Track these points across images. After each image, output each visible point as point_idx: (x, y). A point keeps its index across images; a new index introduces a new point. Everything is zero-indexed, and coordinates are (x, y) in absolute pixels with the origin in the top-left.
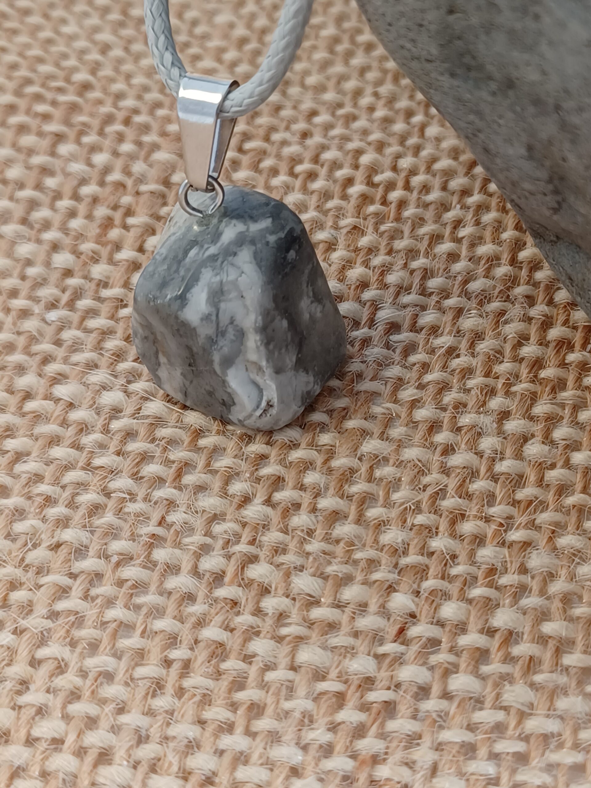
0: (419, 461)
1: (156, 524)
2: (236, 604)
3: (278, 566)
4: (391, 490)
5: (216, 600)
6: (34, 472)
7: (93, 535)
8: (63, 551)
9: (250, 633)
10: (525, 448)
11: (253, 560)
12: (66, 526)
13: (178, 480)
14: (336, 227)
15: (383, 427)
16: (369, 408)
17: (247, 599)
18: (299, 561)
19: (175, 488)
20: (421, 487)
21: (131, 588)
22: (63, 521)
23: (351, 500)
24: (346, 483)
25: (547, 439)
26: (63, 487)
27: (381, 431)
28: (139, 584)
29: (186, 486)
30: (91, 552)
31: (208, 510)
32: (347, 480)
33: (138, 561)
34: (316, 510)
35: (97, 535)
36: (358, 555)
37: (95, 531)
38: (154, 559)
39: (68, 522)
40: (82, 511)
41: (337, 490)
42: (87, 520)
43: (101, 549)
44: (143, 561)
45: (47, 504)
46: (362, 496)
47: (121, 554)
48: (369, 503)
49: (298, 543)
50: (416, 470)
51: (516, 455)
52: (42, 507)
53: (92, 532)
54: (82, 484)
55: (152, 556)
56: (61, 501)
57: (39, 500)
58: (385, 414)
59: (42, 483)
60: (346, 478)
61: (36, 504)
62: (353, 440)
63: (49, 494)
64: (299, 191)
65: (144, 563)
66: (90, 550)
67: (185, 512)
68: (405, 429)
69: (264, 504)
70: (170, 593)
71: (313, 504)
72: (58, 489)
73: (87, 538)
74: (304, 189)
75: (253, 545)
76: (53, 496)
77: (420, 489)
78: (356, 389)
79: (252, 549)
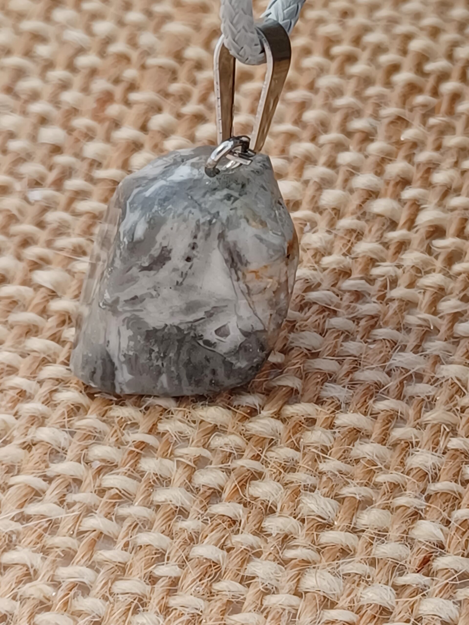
0: (459, 380)
1: (146, 431)
2: (234, 522)
3: (286, 484)
4: (423, 409)
5: (212, 517)
6: (7, 363)
7: (73, 437)
8: (37, 452)
9: (250, 554)
11: (257, 477)
12: (42, 424)
14: (376, 116)
15: (419, 340)
16: (403, 318)
17: (248, 518)
18: (311, 480)
20: (459, 408)
21: (112, 498)
22: (39, 419)
23: (376, 418)
24: (370, 399)
26: (41, 383)
27: (415, 344)
28: (123, 494)
30: (70, 455)
32: (371, 396)
33: (123, 470)
34: (334, 426)
35: (76, 437)
36: (380, 478)
37: (75, 432)
38: (142, 469)
39: (43, 421)
40: (61, 410)
41: (359, 406)
42: (66, 420)
43: (81, 454)
44: (129, 470)
45: (21, 399)
46: (389, 413)
47: (103, 460)
48: (396, 422)
49: (310, 460)
50: (455, 389)
52: (15, 402)
53: (72, 434)
54: (62, 380)
55: (139, 465)
56: (37, 397)
57: (12, 393)
58: (421, 326)
59: (17, 375)
60: (371, 393)
61: (8, 398)
62: (381, 352)
63: (24, 388)
64: (335, 74)
65: (129, 473)
66: (68, 453)
68: (444, 343)
69: (272, 417)
70: (158, 507)
71: (330, 420)
72: (34, 384)
73: (65, 439)
74: (341, 72)
75: (259, 460)
76: (28, 391)
77: (457, 410)
78: (388, 296)
79: (256, 465)
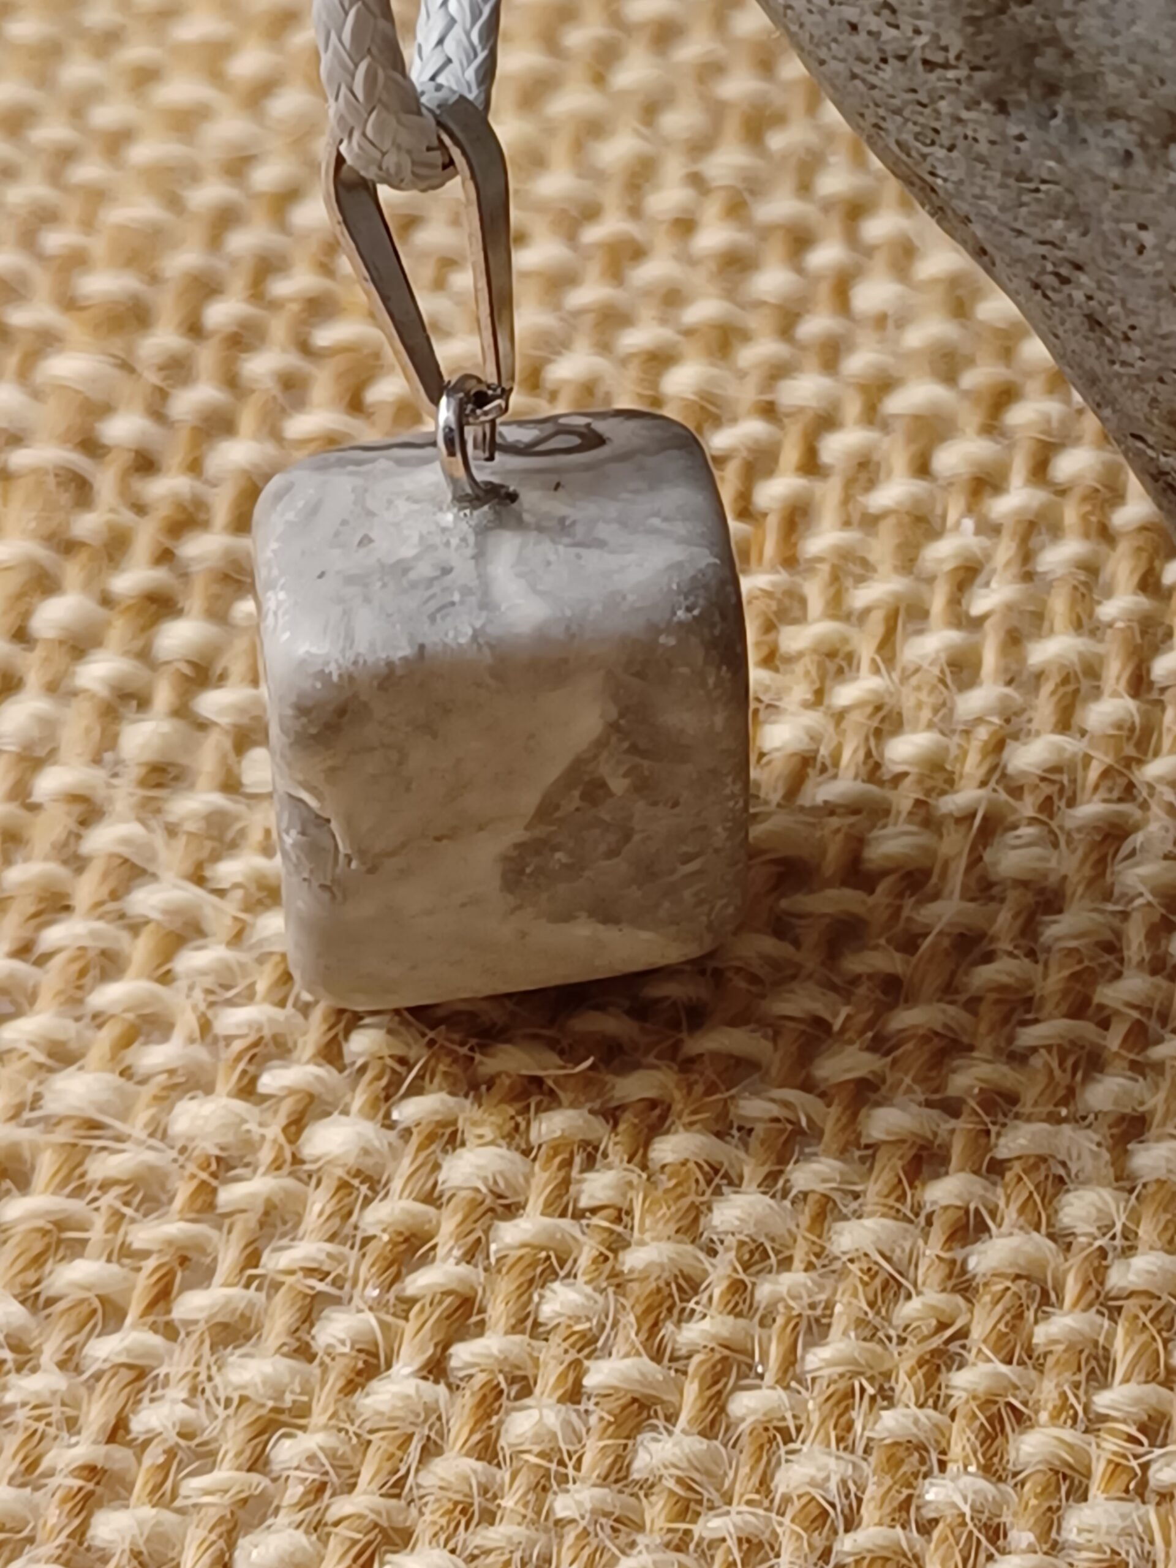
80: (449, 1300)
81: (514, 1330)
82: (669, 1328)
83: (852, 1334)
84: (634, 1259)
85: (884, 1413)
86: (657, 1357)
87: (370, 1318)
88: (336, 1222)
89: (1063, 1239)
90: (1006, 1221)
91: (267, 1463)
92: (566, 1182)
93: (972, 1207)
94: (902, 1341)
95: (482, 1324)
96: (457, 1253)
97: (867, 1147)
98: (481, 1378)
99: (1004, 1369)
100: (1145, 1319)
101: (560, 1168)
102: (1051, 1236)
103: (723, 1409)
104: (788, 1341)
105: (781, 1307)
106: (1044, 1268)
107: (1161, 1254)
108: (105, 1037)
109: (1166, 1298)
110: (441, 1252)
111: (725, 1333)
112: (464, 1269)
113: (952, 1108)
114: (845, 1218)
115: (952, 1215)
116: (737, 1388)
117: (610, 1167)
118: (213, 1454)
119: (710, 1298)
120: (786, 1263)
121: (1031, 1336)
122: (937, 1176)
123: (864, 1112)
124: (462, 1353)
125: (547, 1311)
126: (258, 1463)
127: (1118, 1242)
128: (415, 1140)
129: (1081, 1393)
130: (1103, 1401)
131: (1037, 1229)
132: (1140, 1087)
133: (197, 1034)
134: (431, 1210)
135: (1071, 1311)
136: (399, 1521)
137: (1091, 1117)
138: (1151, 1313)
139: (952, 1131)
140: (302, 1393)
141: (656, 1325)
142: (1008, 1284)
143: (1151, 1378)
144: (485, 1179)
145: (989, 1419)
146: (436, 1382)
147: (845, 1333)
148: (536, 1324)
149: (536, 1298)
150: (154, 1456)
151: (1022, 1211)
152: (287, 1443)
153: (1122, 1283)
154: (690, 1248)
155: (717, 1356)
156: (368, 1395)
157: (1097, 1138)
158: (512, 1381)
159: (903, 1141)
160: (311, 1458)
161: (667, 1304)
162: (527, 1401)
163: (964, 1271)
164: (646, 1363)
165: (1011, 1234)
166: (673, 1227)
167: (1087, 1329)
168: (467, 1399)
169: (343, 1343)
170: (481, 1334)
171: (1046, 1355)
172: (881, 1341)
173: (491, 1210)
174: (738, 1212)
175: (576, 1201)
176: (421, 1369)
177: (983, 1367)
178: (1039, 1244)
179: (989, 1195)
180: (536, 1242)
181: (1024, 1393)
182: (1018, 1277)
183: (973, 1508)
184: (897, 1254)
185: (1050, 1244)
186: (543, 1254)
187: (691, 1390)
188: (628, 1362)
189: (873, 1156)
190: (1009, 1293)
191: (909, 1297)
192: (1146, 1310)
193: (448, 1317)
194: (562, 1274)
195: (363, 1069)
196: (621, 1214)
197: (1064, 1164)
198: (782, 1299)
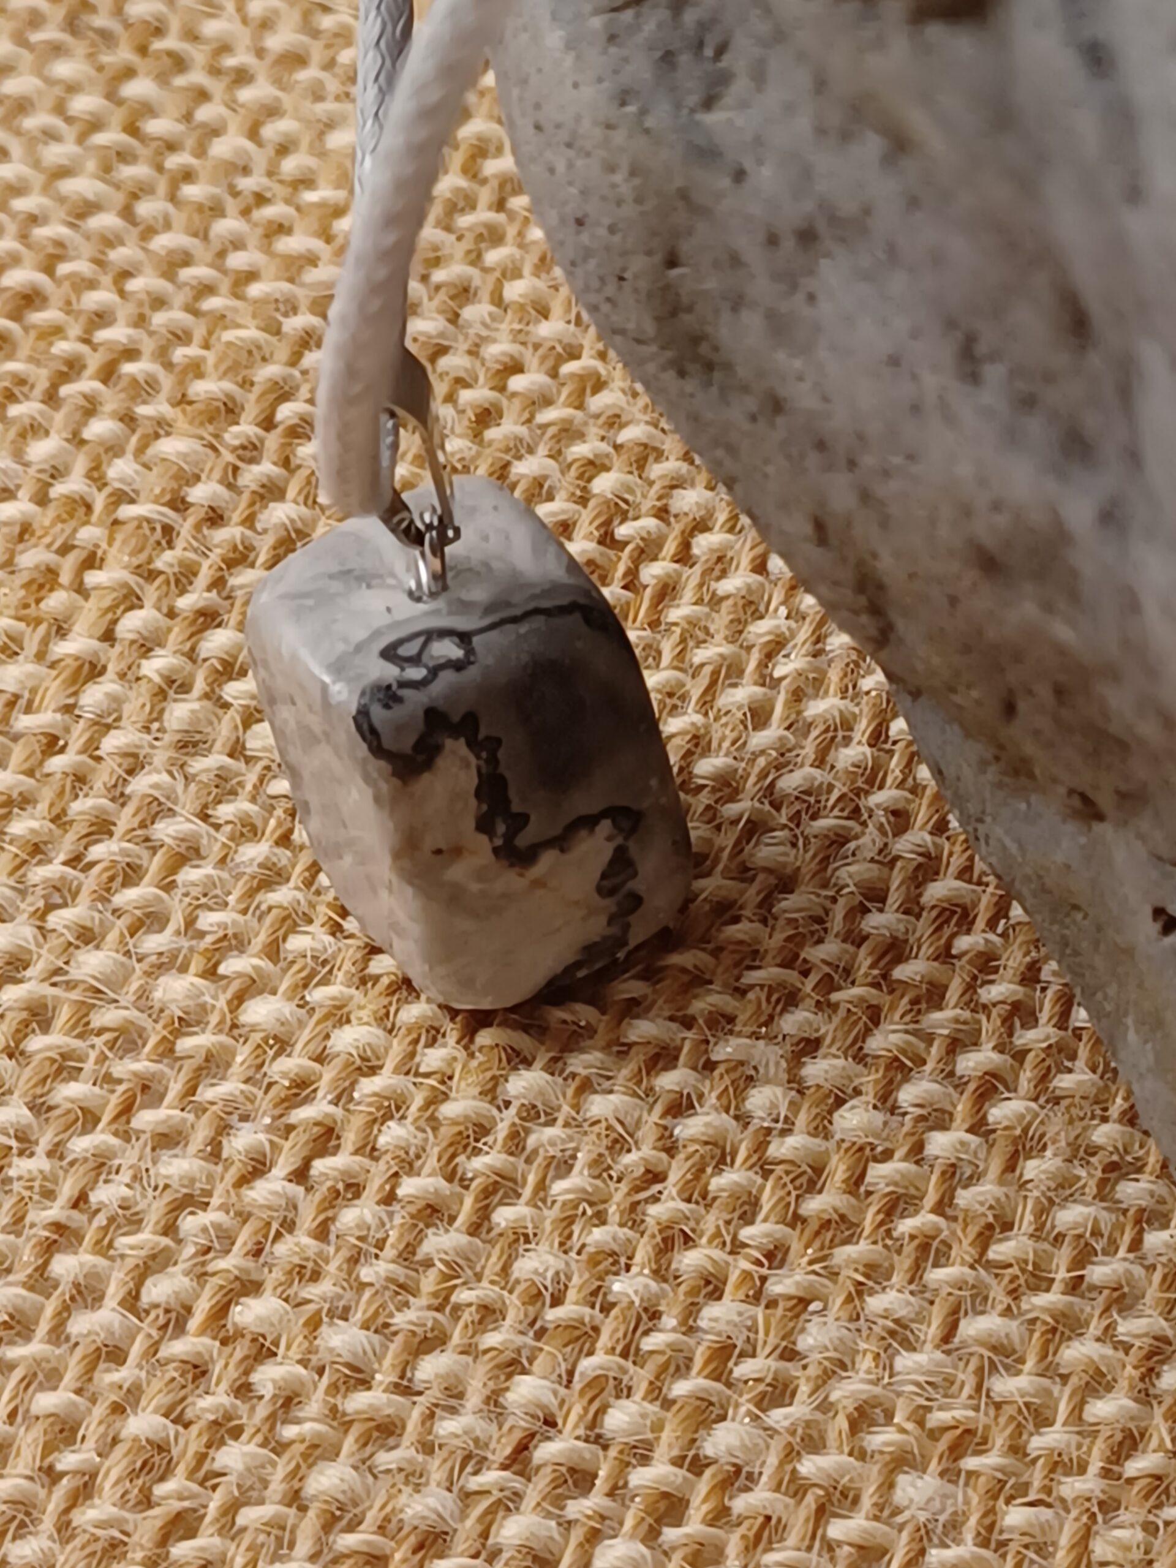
10: (836, 1115)
13: (124, 1119)
19: (116, 1134)
25: (886, 1100)
29: (139, 1133)
31: (175, 1185)
51: (816, 1128)
67: (128, 1185)
80: (316, 1129)
81: (357, 1152)
82: (461, 1159)
83: (586, 1172)
84: (449, 1110)
85: (595, 1230)
86: (450, 1178)
87: (262, 1137)
88: (253, 1069)
89: (743, 1119)
90: (707, 1105)
91: (177, 1228)
92: (412, 1055)
93: (685, 1093)
94: (619, 1180)
95: (338, 1147)
96: (330, 1097)
97: (624, 1044)
98: (329, 1183)
99: (684, 1206)
100: (786, 1179)
101: (410, 1043)
102: (737, 1118)
103: (487, 1218)
104: (540, 1175)
105: (541, 1151)
106: (725, 1139)
107: (806, 1137)
108: (121, 924)
109: (805, 1167)
110: (320, 1094)
111: (498, 1165)
112: (331, 1109)
113: (688, 1023)
114: (596, 1092)
115: (673, 1096)
116: (501, 1203)
117: (444, 1045)
118: (141, 1221)
119: (495, 1141)
120: (551, 1122)
121: (707, 1184)
122: (666, 1069)
123: (627, 1020)
124: (319, 1166)
125: (382, 1141)
126: (169, 1229)
127: (780, 1125)
128: (316, 1016)
129: (732, 1228)
130: (746, 1233)
131: (727, 1111)
132: (818, 1019)
133: (183, 929)
134: (316, 1066)
135: (739, 1170)
136: (255, 1277)
137: (780, 1037)
138: (792, 1176)
139: (684, 1039)
140: (208, 1182)
141: (453, 1156)
142: (697, 1147)
143: (783, 1221)
144: (357, 1048)
145: (664, 1240)
146: (298, 1183)
147: (581, 1173)
148: (374, 1149)
149: (375, 1131)
150: (101, 1220)
151: (719, 1098)
152: (190, 1218)
153: (776, 1154)
154: (487, 1106)
155: (491, 1180)
156: (252, 1188)
157: (781, 1052)
158: (348, 1186)
159: (649, 1043)
160: (205, 1230)
161: (464, 1142)
162: (356, 1202)
163: (671, 1136)
164: (442, 1184)
165: (708, 1114)
166: (478, 1089)
167: (744, 1182)
168: (318, 1197)
169: (240, 1153)
170: (334, 1154)
171: (715, 1199)
172: (604, 1181)
173: (359, 1069)
174: (524, 1084)
175: (418, 1066)
176: (290, 1174)
177: (671, 1204)
178: (726, 1120)
179: (700, 1086)
180: (384, 1094)
181: (692, 1224)
182: (706, 1143)
183: (642, 1300)
184: (628, 1121)
185: (734, 1123)
186: (386, 1104)
187: (469, 1202)
188: (431, 1180)
189: (626, 1053)
190: (697, 1156)
191: (629, 1151)
192: (787, 1173)
193: (314, 1141)
194: (397, 1116)
195: (293, 962)
196: (446, 1078)
197: (755, 1068)
198: (543, 1145)
